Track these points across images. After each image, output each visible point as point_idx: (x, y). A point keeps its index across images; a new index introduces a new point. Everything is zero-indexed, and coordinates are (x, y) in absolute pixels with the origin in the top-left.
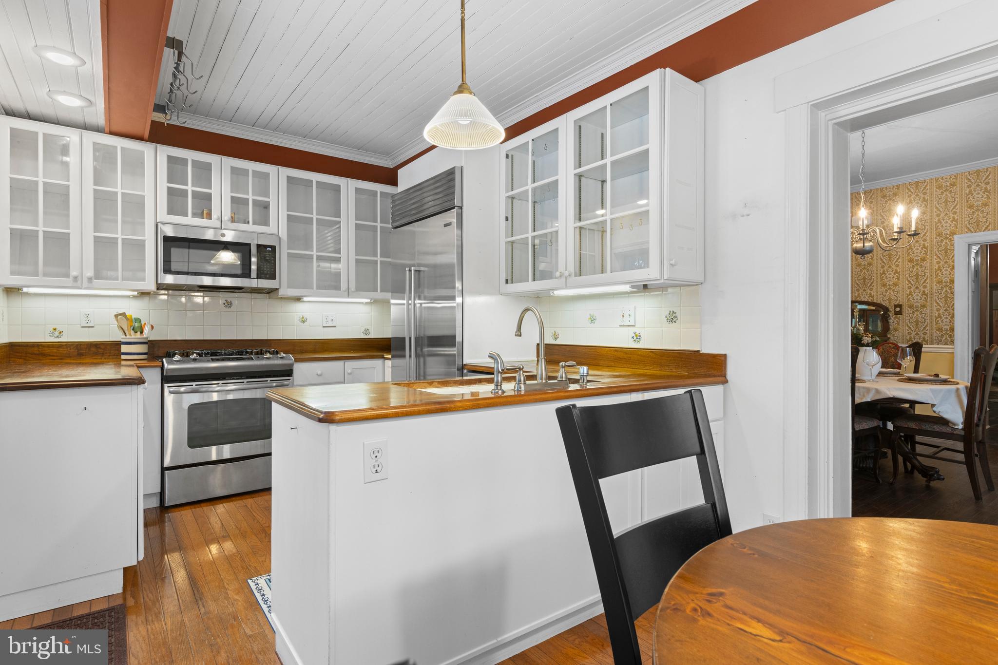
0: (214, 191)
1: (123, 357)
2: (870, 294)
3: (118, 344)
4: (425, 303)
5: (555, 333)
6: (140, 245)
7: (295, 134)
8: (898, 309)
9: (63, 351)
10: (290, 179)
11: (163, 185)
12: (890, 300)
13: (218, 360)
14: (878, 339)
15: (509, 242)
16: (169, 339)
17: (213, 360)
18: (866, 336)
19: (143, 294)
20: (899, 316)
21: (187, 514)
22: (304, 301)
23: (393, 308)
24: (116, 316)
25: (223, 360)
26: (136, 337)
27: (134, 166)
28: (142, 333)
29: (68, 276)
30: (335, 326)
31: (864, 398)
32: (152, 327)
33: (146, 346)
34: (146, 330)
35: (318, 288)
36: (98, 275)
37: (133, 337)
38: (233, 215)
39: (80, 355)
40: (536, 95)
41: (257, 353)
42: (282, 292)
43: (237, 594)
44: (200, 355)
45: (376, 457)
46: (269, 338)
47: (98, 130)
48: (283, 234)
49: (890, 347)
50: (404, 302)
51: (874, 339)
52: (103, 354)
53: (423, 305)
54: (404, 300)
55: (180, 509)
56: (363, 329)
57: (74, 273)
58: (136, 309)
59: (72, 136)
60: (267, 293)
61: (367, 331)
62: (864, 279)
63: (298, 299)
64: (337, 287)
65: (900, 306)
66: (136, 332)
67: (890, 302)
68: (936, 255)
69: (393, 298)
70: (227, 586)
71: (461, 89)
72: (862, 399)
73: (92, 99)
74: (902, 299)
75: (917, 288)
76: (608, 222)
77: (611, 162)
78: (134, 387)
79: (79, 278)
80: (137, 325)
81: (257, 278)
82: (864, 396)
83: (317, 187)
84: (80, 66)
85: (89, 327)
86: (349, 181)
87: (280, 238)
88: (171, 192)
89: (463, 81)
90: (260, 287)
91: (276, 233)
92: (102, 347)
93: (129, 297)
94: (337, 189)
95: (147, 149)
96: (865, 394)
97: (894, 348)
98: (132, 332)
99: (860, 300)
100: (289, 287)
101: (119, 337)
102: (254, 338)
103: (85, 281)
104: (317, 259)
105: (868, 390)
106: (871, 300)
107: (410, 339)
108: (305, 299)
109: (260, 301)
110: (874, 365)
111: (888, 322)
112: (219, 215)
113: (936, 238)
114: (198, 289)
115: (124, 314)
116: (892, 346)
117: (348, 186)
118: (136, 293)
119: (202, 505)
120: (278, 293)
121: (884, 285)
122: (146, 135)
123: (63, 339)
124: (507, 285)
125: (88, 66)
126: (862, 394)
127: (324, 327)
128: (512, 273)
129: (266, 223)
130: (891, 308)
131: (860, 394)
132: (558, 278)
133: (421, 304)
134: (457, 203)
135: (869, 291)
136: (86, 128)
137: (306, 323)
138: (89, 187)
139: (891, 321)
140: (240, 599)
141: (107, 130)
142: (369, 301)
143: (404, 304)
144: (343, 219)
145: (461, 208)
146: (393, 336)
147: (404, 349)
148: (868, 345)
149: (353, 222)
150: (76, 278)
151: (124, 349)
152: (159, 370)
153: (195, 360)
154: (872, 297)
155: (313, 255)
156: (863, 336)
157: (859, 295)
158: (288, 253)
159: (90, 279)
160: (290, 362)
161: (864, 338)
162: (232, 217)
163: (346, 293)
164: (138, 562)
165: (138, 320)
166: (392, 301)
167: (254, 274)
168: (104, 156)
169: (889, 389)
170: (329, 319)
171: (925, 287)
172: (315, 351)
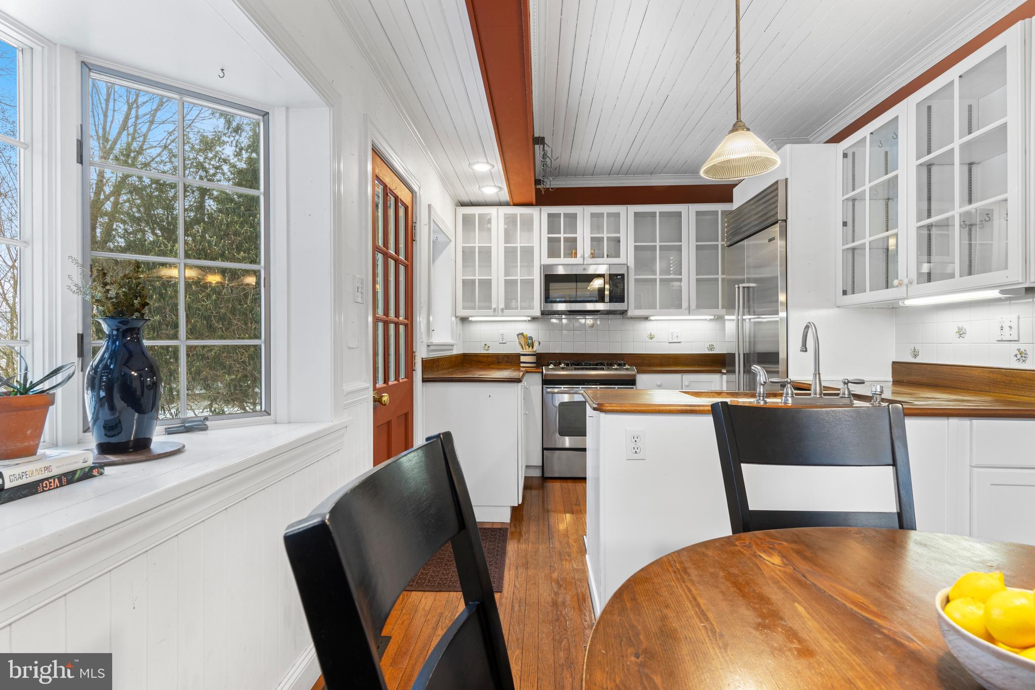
0: (579, 236)
1: (522, 365)
3: (519, 355)
4: (754, 318)
5: (915, 349)
6: (531, 282)
7: (643, 173)
9: (490, 360)
10: (636, 214)
11: (545, 236)
13: (579, 369)
15: (847, 249)
16: (551, 352)
17: (575, 369)
19: (534, 319)
21: (557, 485)
22: (651, 320)
23: (727, 323)
24: (518, 335)
25: (582, 369)
26: (528, 350)
27: (528, 224)
28: (533, 347)
29: (490, 308)
30: (680, 342)
32: (539, 343)
33: (535, 357)
34: (536, 344)
35: (662, 307)
36: (507, 306)
37: (527, 350)
38: (593, 252)
39: (499, 363)
40: (888, 76)
41: (608, 365)
42: (630, 313)
43: (574, 542)
44: (567, 365)
45: (636, 441)
46: (622, 353)
47: (507, 204)
48: (631, 263)
50: (734, 317)
52: (511, 363)
53: (752, 320)
54: (734, 315)
55: (554, 481)
56: (707, 345)
57: (494, 306)
58: (530, 330)
59: (492, 211)
60: (620, 314)
61: (711, 347)
63: (646, 318)
64: (679, 306)
66: (529, 347)
69: (727, 314)
70: (569, 536)
71: (738, 126)
73: (501, 186)
76: (955, 218)
77: (960, 145)
78: (516, 384)
79: (497, 309)
80: (530, 341)
81: (610, 302)
83: (660, 216)
84: (492, 169)
85: (503, 343)
86: (690, 206)
87: (628, 267)
88: (550, 240)
89: (737, 119)
90: (613, 309)
91: (625, 262)
92: (511, 358)
93: (526, 321)
94: (679, 215)
95: (534, 211)
98: (527, 347)
100: (636, 308)
101: (519, 350)
102: (610, 353)
103: (500, 311)
104: (660, 281)
107: (739, 354)
108: (652, 318)
109: (615, 321)
112: (582, 253)
114: (568, 313)
115: (522, 334)
117: (688, 211)
118: (529, 318)
119: (568, 481)
120: (627, 314)
122: (534, 202)
123: (490, 352)
124: (845, 296)
125: (496, 167)
127: (669, 343)
128: (853, 282)
129: (618, 256)
132: (897, 286)
133: (750, 319)
134: (780, 216)
136: (501, 205)
137: (653, 339)
138: (502, 245)
140: (575, 546)
141: (512, 204)
142: (712, 317)
143: (734, 320)
144: (684, 244)
145: (786, 221)
146: (728, 352)
147: (734, 365)
149: (693, 244)
150: (495, 309)
151: (523, 359)
152: (540, 375)
153: (563, 368)
155: (656, 279)
158: (635, 279)
159: (502, 310)
160: (633, 373)
162: (592, 254)
163: (687, 311)
164: (518, 505)
165: (531, 338)
166: (727, 317)
167: (607, 299)
168: (510, 221)
170: (675, 336)
172: (661, 365)
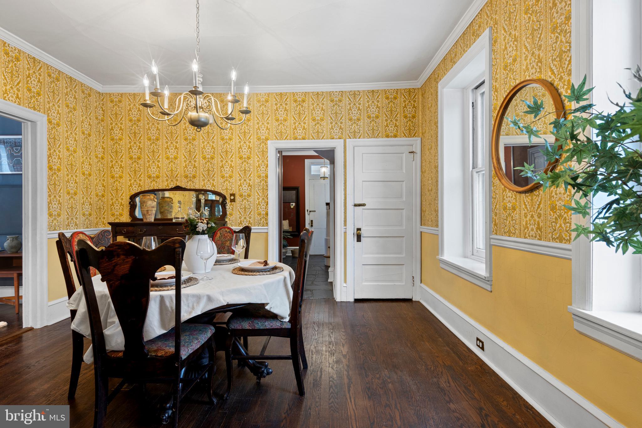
2: (213, 184)
8: (232, 198)
12: (227, 189)
14: (214, 225)
18: (202, 222)
20: (233, 203)
31: (193, 312)
49: (226, 231)
51: (210, 225)
62: (208, 170)
65: (233, 195)
67: (227, 192)
68: (257, 155)
72: (190, 313)
74: (235, 190)
75: (245, 180)
82: (193, 308)
96: (195, 304)
97: (229, 232)
99: (205, 189)
105: (198, 298)
106: (214, 189)
110: (208, 259)
111: (226, 208)
113: (257, 142)
116: (228, 230)
121: (223, 177)
126: (191, 305)
130: (228, 197)
131: (188, 306)
135: (212, 182)
139: (227, 207)
148: (203, 233)
154: (214, 186)
156: (198, 222)
157: (204, 184)
161: (200, 224)
169: (222, 294)
171: (250, 180)
